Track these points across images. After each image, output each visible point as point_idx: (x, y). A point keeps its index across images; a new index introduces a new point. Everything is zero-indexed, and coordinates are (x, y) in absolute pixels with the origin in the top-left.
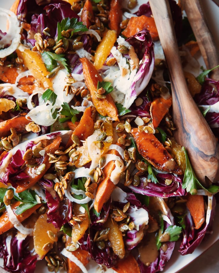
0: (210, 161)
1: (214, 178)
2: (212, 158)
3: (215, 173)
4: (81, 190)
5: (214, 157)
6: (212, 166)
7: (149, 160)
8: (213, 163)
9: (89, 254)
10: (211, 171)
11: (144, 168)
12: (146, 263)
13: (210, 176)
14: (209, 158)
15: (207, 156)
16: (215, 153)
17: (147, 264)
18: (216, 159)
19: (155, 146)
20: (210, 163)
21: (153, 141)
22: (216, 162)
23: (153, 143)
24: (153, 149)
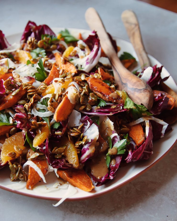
0: (143, 92)
1: (148, 103)
2: (144, 90)
3: (148, 99)
4: (44, 106)
5: (146, 89)
6: (145, 95)
7: (98, 92)
8: (145, 93)
9: (47, 158)
10: (144, 98)
11: (95, 98)
12: (98, 176)
13: (144, 102)
14: (142, 91)
15: (140, 90)
16: (146, 87)
17: (99, 178)
18: (147, 90)
19: (103, 85)
20: (143, 93)
21: (101, 83)
22: (148, 92)
23: (101, 84)
24: (101, 86)
